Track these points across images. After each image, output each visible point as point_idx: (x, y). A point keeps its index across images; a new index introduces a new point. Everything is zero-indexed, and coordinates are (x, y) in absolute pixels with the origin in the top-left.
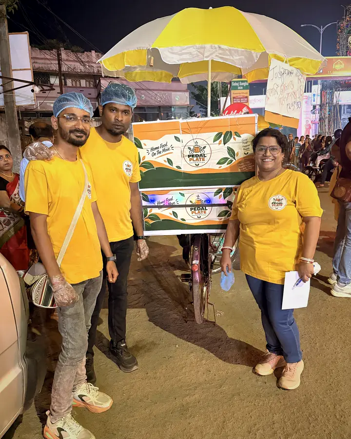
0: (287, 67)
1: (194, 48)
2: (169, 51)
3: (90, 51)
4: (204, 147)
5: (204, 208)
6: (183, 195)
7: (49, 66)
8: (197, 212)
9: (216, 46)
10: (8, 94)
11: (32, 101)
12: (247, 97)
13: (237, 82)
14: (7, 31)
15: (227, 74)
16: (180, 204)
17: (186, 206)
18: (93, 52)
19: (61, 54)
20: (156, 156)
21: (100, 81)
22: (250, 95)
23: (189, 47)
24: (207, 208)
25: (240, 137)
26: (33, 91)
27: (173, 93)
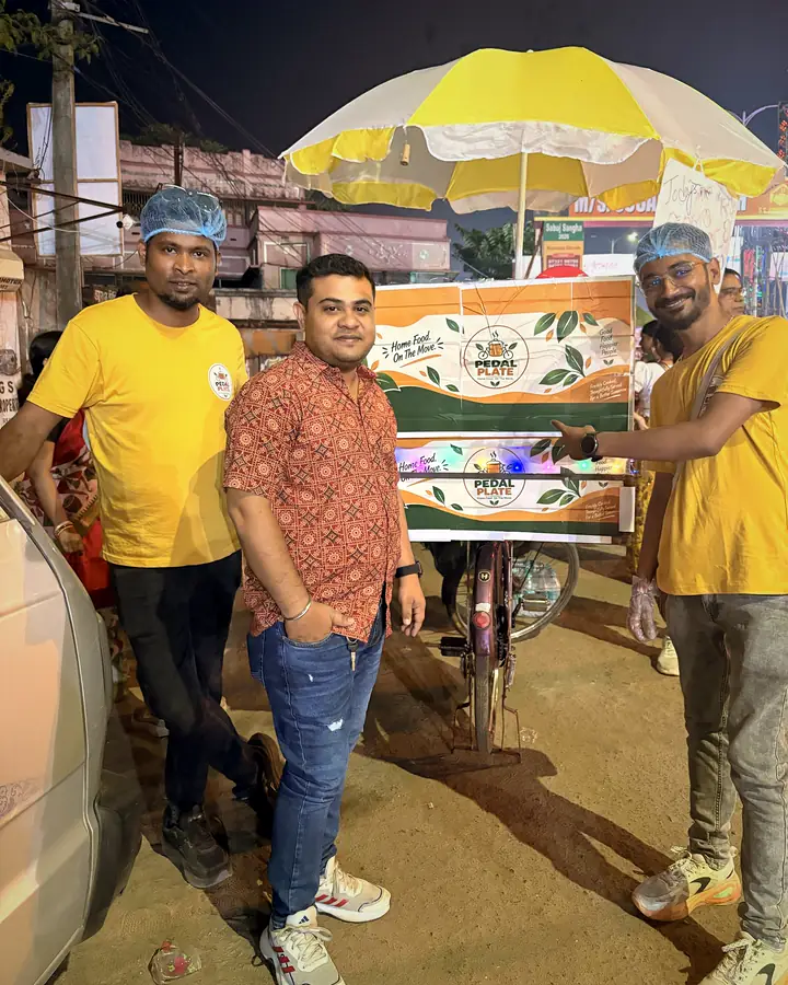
0: (699, 178)
1: (501, 129)
2: (444, 134)
3: (241, 152)
4: (514, 346)
5: (507, 481)
6: (458, 450)
7: (151, 178)
8: (489, 490)
9: (550, 124)
10: (66, 231)
11: (115, 247)
12: (578, 257)
13: (557, 223)
14: (72, 98)
15: (556, 195)
16: (451, 470)
17: (464, 476)
18: (247, 153)
19: (182, 153)
20: (404, 361)
21: (257, 212)
22: (585, 253)
23: (491, 126)
24: (513, 482)
25: (596, 325)
26: (120, 225)
27: (414, 243)
